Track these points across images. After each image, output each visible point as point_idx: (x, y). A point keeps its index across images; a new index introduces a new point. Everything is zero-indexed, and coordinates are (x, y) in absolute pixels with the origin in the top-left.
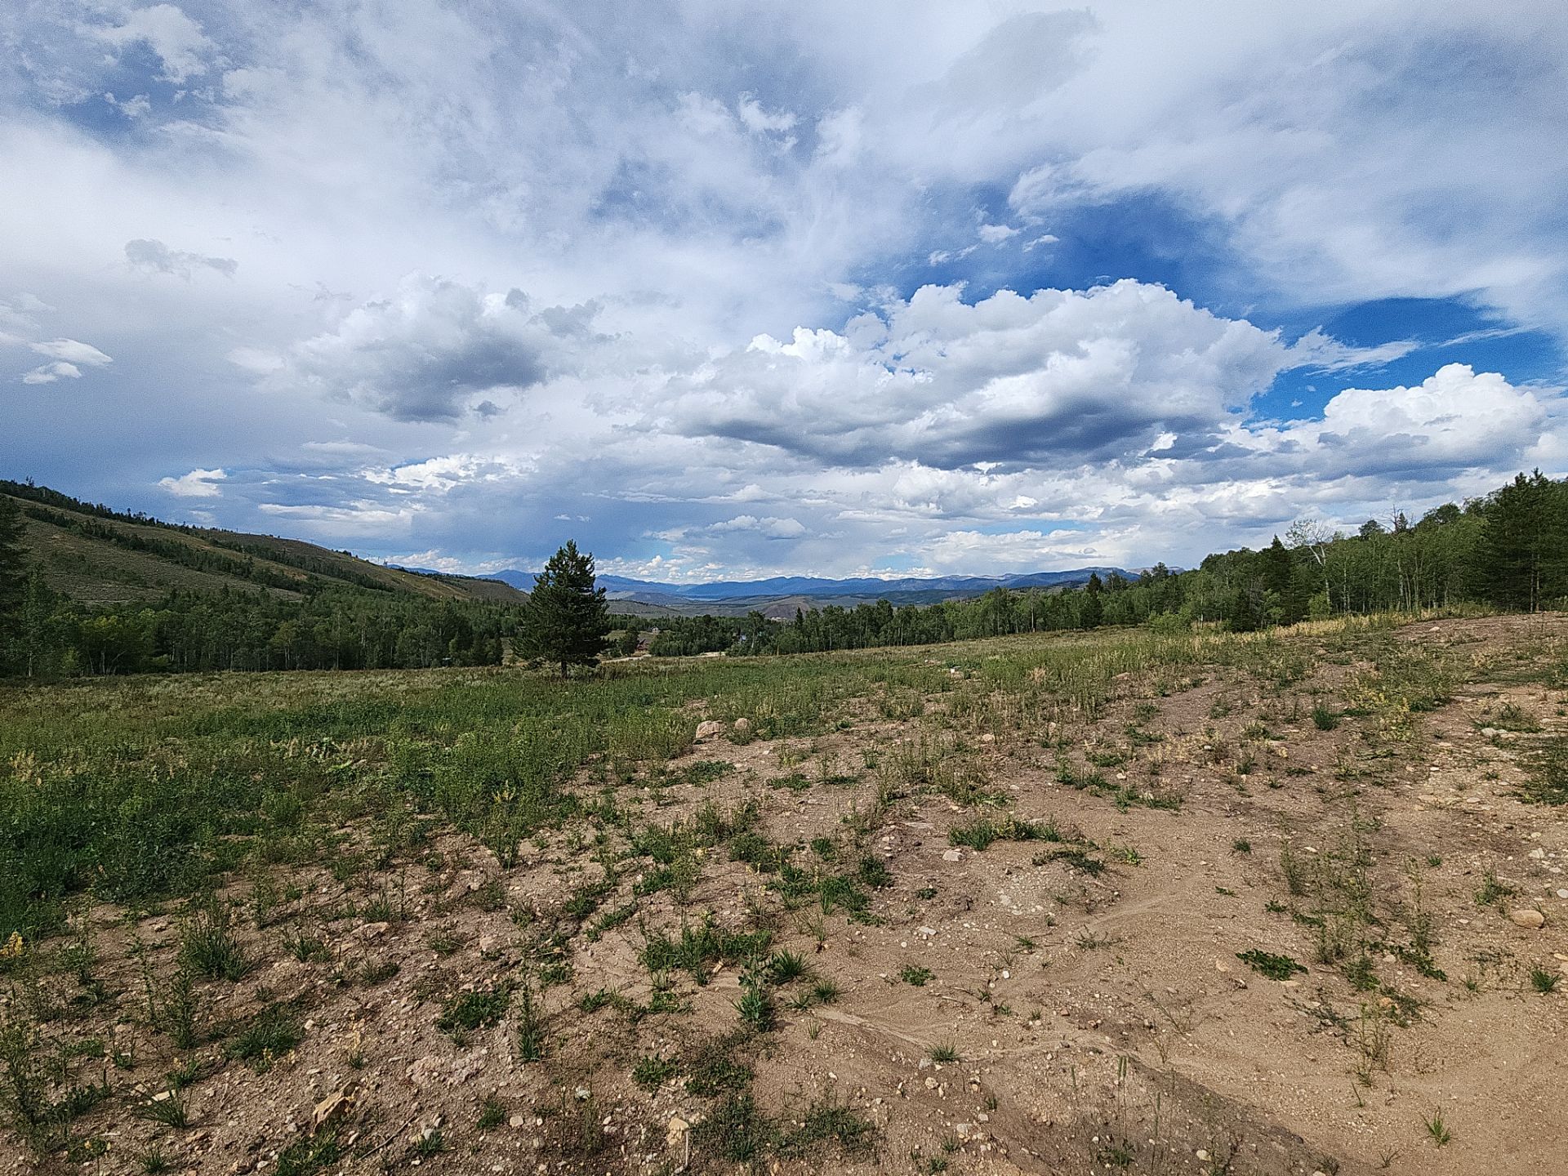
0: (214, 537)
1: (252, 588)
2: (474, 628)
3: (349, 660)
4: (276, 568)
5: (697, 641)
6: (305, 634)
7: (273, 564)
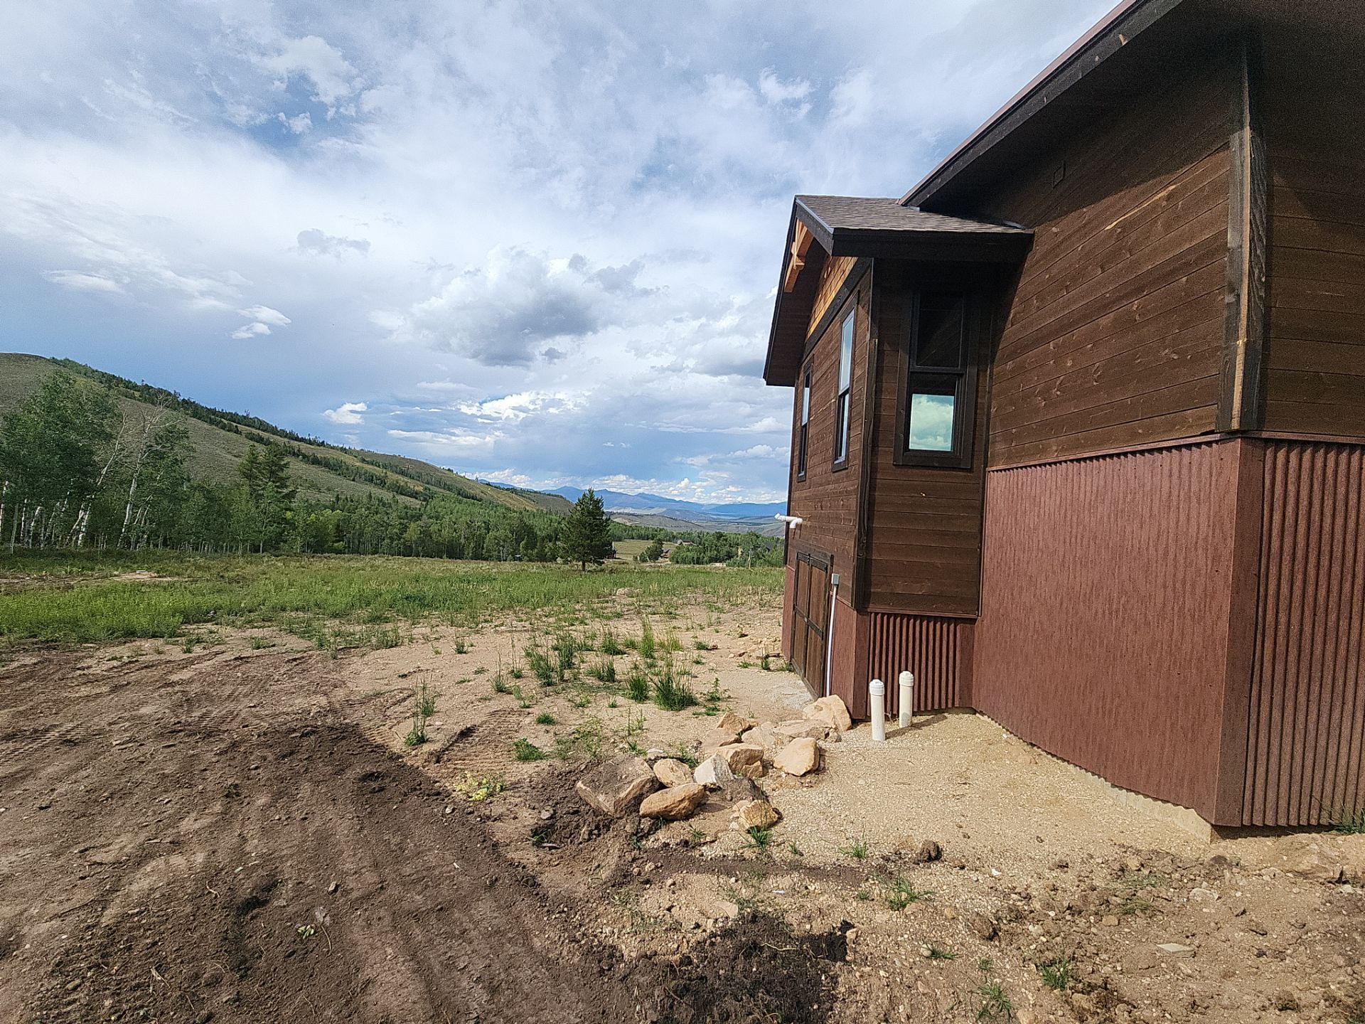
1: (387, 496)
7: (400, 477)
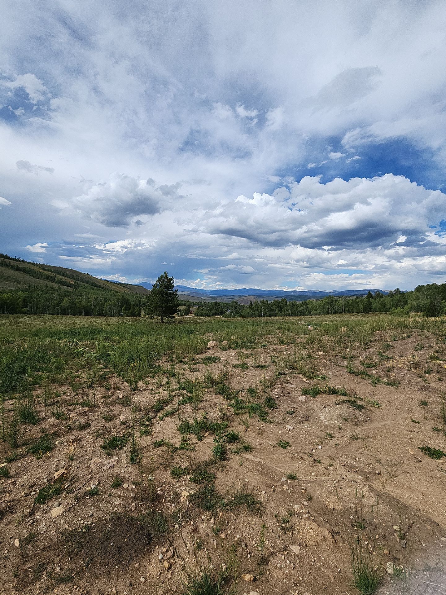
0: (43, 267)
1: (56, 286)
2: (131, 303)
3: (88, 312)
4: (64, 279)
5: (212, 311)
6: (73, 303)
7: (63, 277)
